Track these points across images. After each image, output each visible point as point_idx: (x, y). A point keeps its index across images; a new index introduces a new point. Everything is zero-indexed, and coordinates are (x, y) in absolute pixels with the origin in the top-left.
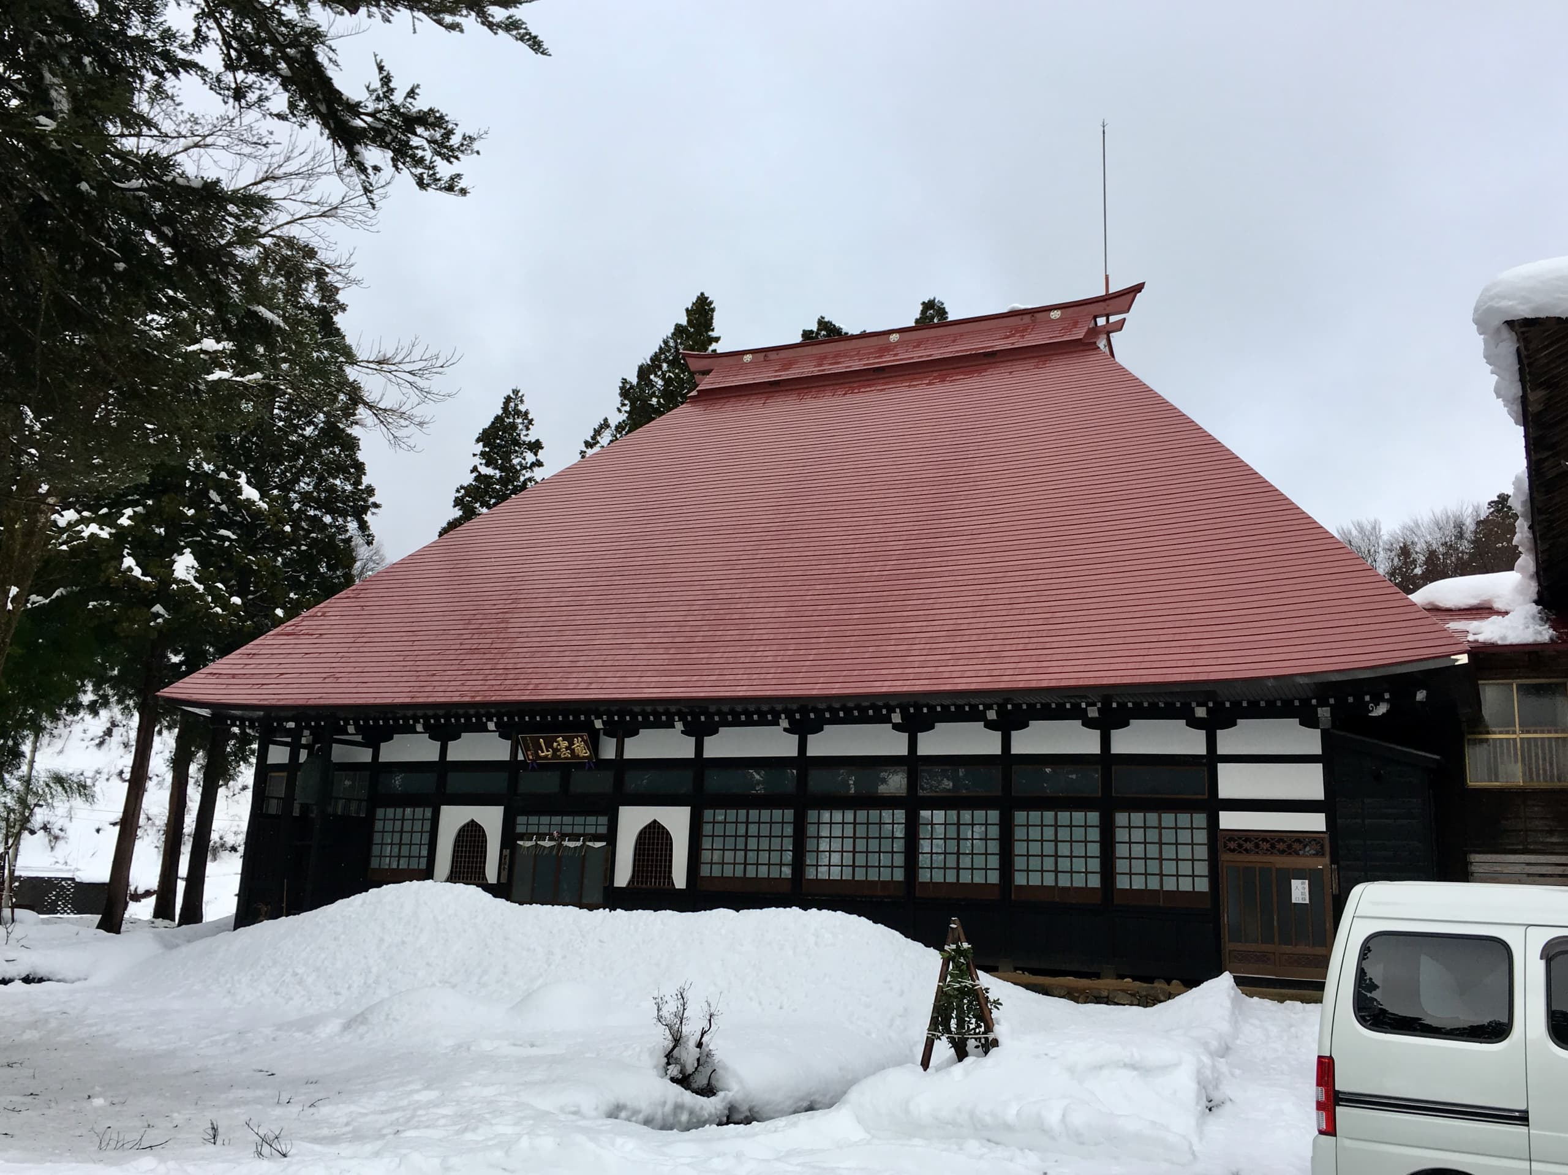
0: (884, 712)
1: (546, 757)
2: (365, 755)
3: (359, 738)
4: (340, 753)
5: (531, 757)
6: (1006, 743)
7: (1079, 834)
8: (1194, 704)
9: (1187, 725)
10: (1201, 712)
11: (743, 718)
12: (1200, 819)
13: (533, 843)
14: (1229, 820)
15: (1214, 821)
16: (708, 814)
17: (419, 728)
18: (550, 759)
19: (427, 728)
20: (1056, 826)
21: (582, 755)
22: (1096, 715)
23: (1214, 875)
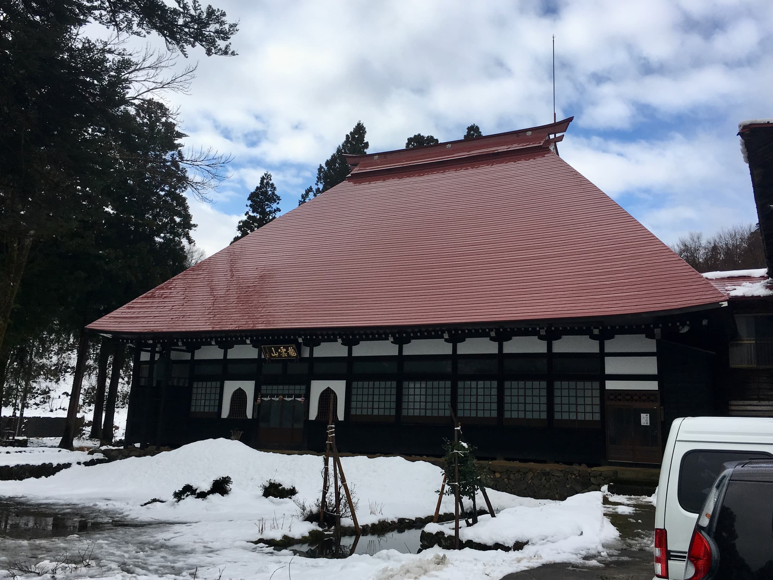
0: (440, 333)
1: (275, 356)
2: (187, 356)
3: (184, 348)
4: (174, 355)
5: (268, 357)
6: (501, 348)
7: (536, 392)
8: (592, 328)
9: (590, 338)
10: (596, 332)
11: (371, 336)
12: (596, 385)
13: (269, 398)
14: (610, 385)
15: (603, 385)
16: (354, 384)
17: (213, 343)
18: (277, 357)
19: (217, 343)
20: (525, 388)
21: (292, 355)
22: (544, 334)
23: (603, 412)
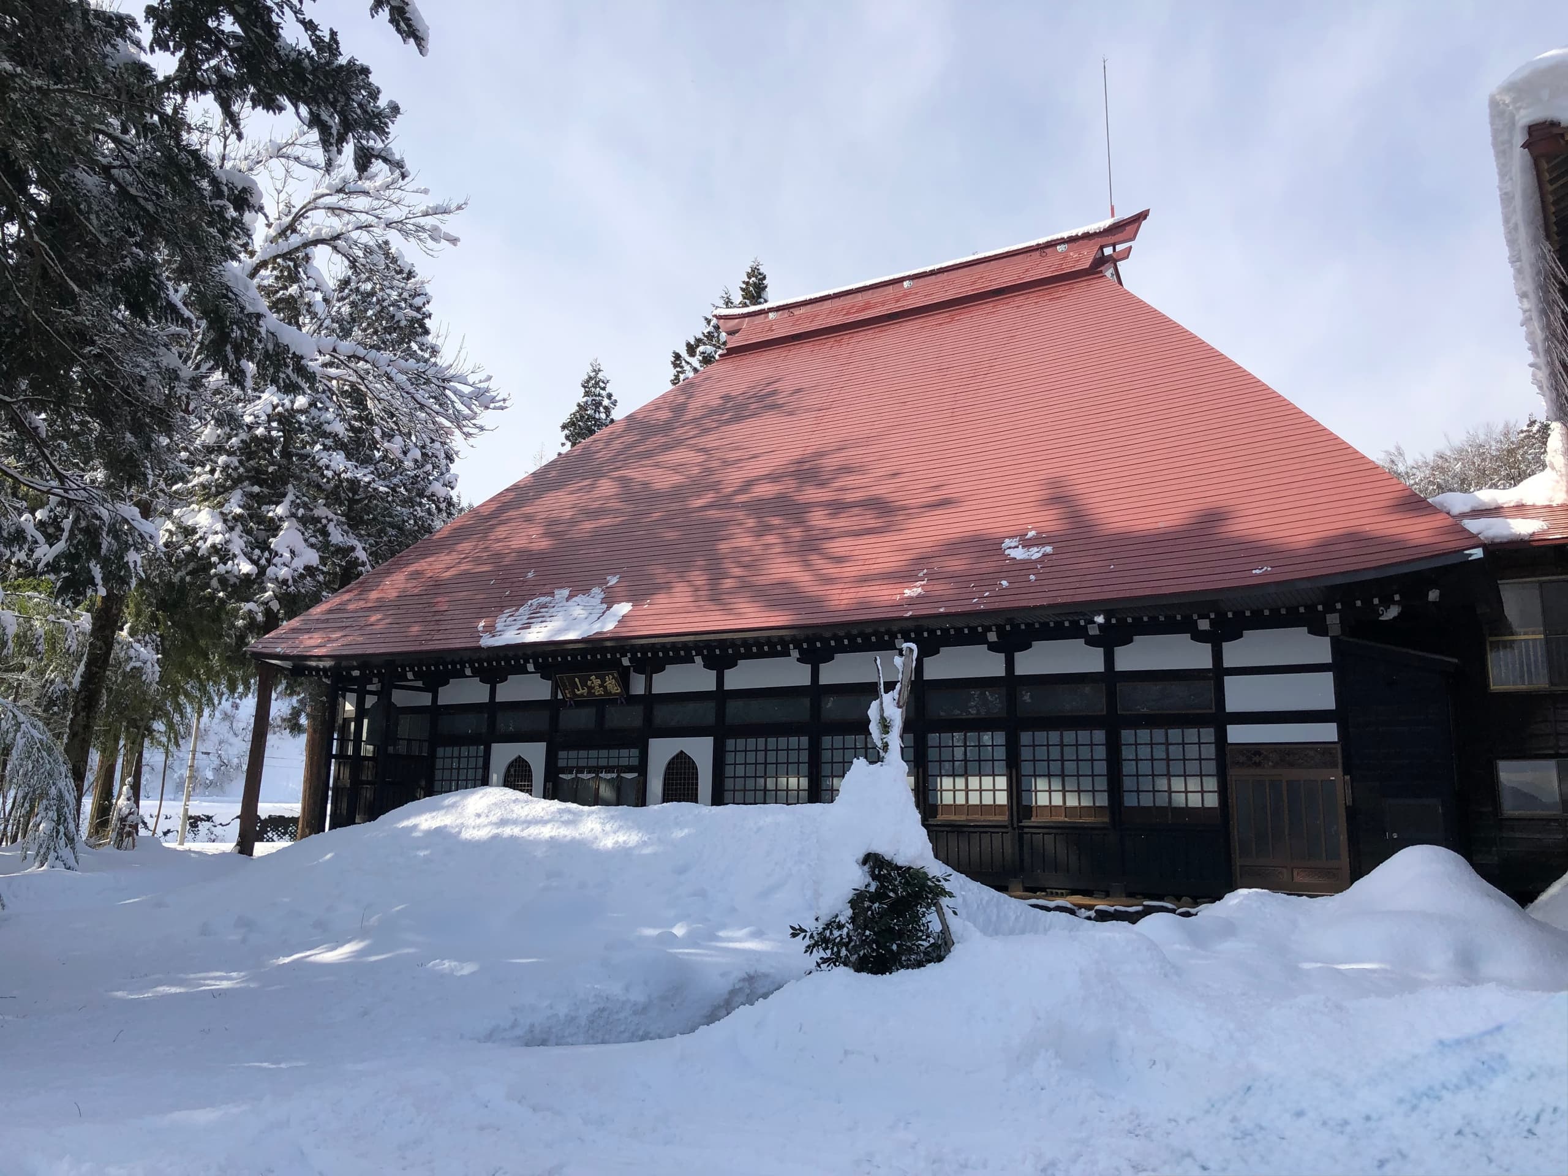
0: (886, 638)
1: (582, 695)
2: (425, 699)
3: (420, 684)
4: (400, 698)
5: (568, 696)
6: (1010, 664)
7: (1085, 753)
8: (1195, 617)
9: (1192, 639)
10: (1204, 625)
11: (754, 649)
12: (1208, 734)
13: (573, 776)
14: (1237, 734)
15: (1221, 736)
16: (730, 744)
17: (468, 672)
18: (585, 697)
20: (1062, 745)
21: (614, 692)
22: (1097, 632)
23: (1223, 791)
